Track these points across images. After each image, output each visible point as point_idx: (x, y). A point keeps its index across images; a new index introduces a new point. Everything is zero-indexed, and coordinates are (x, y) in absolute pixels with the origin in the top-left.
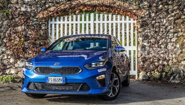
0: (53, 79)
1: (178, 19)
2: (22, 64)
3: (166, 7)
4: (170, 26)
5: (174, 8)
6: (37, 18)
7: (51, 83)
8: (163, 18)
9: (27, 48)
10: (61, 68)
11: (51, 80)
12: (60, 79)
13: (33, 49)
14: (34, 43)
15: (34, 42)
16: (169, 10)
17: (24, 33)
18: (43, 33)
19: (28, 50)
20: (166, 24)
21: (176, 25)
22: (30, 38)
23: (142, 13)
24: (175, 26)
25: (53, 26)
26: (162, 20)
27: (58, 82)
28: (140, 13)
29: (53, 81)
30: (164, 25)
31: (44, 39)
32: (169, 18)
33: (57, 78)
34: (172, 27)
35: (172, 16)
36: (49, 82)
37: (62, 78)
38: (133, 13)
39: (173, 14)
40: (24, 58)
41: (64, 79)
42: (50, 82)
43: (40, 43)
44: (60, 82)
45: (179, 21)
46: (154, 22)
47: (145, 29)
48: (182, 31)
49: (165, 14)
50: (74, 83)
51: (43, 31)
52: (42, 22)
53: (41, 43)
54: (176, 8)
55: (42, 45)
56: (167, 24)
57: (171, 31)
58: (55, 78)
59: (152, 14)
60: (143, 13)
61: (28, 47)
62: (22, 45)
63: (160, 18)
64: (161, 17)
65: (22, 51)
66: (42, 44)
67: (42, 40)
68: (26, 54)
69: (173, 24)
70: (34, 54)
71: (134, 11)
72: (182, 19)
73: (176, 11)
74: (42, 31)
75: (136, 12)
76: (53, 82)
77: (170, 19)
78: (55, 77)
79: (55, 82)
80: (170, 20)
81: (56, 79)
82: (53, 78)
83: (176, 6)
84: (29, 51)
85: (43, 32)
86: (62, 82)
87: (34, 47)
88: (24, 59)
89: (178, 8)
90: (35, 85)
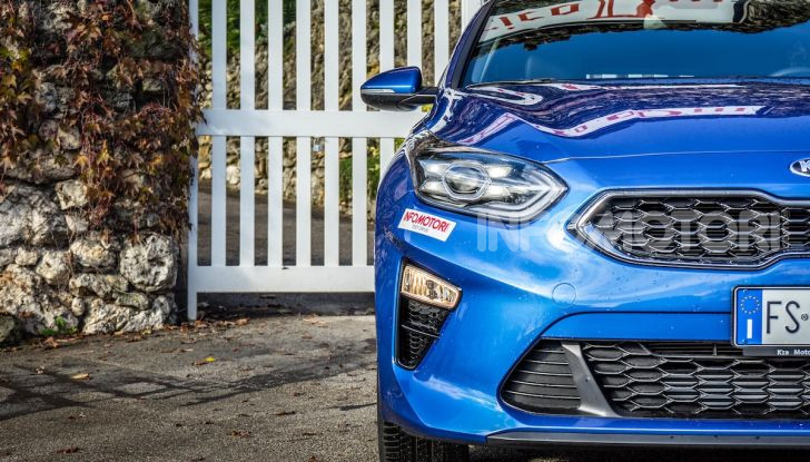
2: (10, 224)
7: (791, 349)
9: (49, 116)
11: (784, 321)
13: (95, 123)
14: (98, 82)
15: (98, 73)
17: (23, 13)
18: (159, 19)
19: (52, 125)
22: (71, 48)
31: (163, 60)
40: (24, 182)
43: (139, 83)
51: (154, 1)
53: (146, 85)
55: (152, 97)
61: (51, 106)
62: (18, 91)
65: (14, 130)
66: (153, 88)
67: (152, 60)
68: (37, 155)
70: (105, 156)
84: (61, 133)
85: (157, 8)
87: (98, 111)
88: (29, 189)
90: (592, 366)
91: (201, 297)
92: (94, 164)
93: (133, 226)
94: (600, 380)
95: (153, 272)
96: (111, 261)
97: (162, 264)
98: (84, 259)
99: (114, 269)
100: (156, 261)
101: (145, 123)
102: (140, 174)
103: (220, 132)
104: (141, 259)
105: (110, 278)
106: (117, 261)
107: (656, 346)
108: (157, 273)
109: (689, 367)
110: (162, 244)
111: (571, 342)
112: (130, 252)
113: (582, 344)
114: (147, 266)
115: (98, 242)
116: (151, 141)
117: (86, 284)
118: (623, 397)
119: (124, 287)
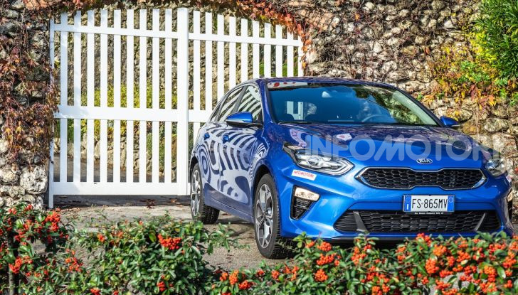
0: (423, 201)
1: (408, 43)
3: (381, 8)
4: (388, 63)
5: (401, 14)
6: (19, 11)
7: (418, 212)
8: (375, 39)
10: (439, 173)
11: (417, 205)
12: (440, 201)
15: (12, 88)
16: (388, 19)
18: (41, 62)
20: (380, 56)
21: (405, 62)
23: (323, 21)
24: (401, 62)
25: (65, 37)
26: (371, 45)
27: (437, 210)
28: (317, 19)
29: (422, 206)
30: (376, 59)
32: (388, 39)
33: (434, 197)
34: (395, 66)
35: (395, 35)
36: (412, 210)
37: (445, 198)
38: (299, 18)
39: (397, 30)
41: (451, 200)
42: (414, 209)
44: (440, 210)
45: (411, 51)
46: (351, 47)
47: (330, 66)
48: (416, 79)
49: (380, 29)
50: (469, 211)
51: (38, 53)
52: (35, 24)
53: (34, 94)
54: (405, 15)
56: (382, 57)
57: (391, 77)
58: (428, 198)
59: (348, 27)
60: (326, 21)
63: (367, 39)
64: (369, 34)
67: (37, 81)
69: (396, 57)
70: (19, 128)
71: (303, 13)
72: (418, 45)
73: (404, 23)
74: (35, 55)
75: (307, 16)
76: (423, 209)
77: (389, 42)
78: (430, 195)
79: (428, 209)
80: (391, 46)
81: (431, 202)
82: (423, 198)
83: (406, 8)
85: (39, 56)
86: (445, 209)
89: (409, 15)
90: (362, 218)
91: (55, 197)
92: (14, 132)
93: (27, 163)
94: (364, 221)
95: (37, 185)
96: (16, 179)
97: (41, 181)
98: (4, 178)
99: (17, 183)
100: (39, 180)
101: (35, 112)
102: (31, 137)
103: (65, 117)
104: (31, 179)
105: (15, 187)
106: (19, 179)
107: (381, 212)
108: (39, 186)
109: (389, 218)
110: (42, 171)
111: (356, 210)
112: (26, 175)
113: (359, 211)
114: (35, 182)
115: (10, 170)
116: (39, 122)
117: (6, 191)
118: (369, 227)
119: (23, 192)
